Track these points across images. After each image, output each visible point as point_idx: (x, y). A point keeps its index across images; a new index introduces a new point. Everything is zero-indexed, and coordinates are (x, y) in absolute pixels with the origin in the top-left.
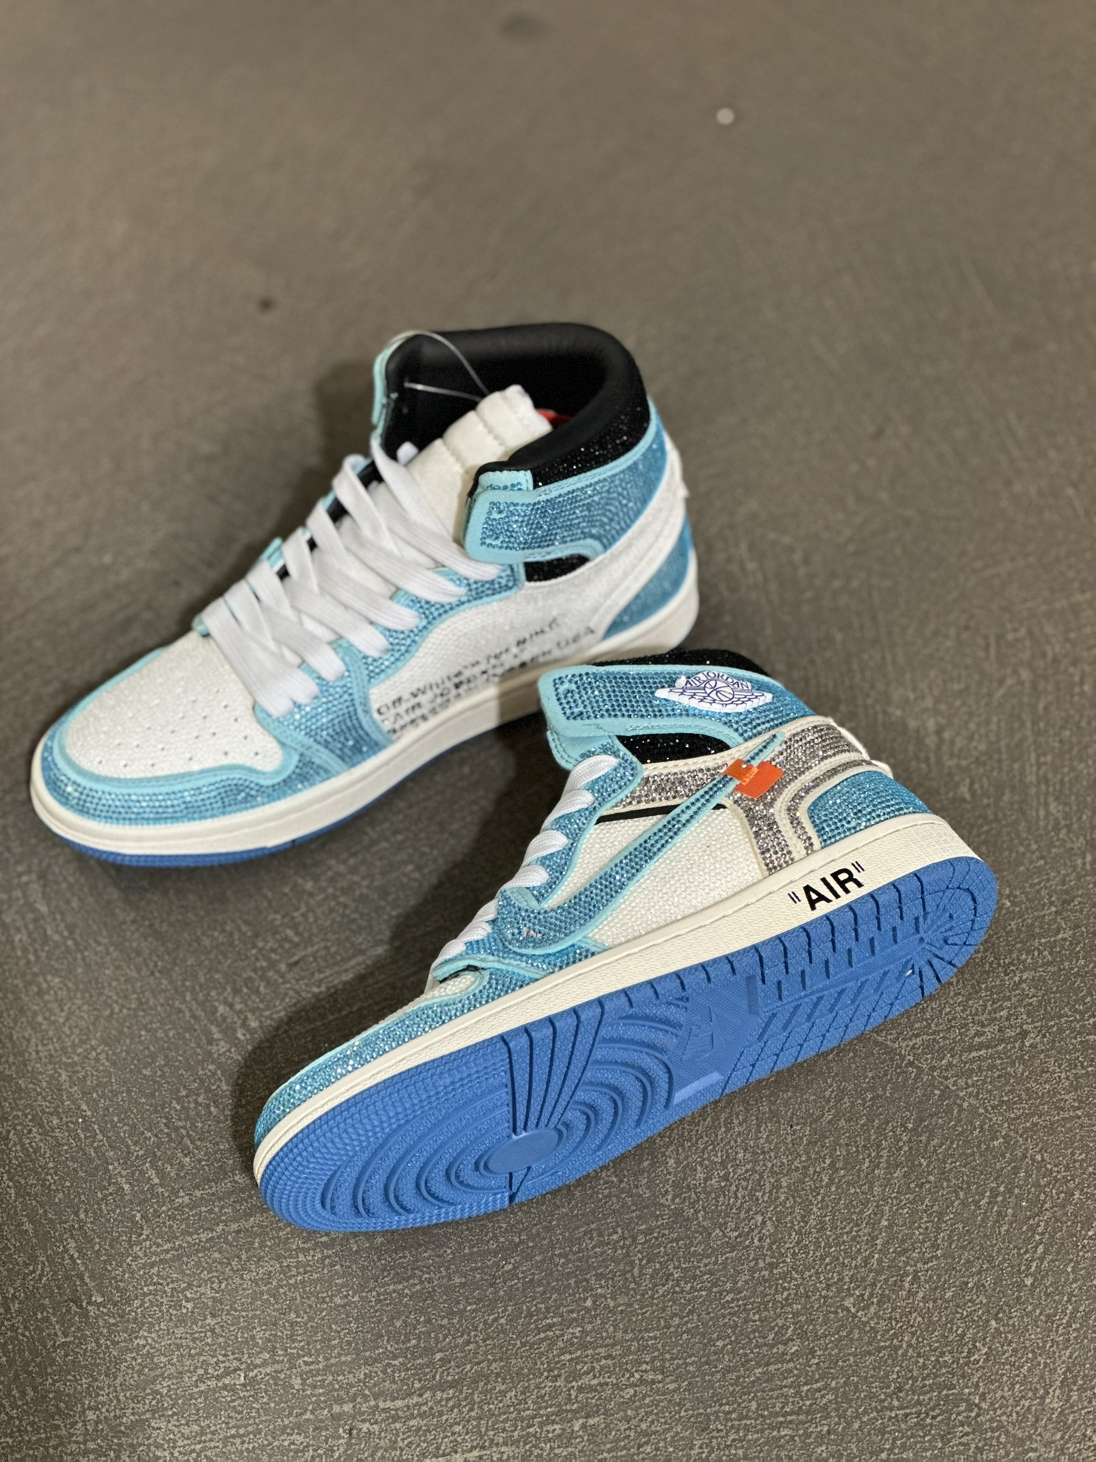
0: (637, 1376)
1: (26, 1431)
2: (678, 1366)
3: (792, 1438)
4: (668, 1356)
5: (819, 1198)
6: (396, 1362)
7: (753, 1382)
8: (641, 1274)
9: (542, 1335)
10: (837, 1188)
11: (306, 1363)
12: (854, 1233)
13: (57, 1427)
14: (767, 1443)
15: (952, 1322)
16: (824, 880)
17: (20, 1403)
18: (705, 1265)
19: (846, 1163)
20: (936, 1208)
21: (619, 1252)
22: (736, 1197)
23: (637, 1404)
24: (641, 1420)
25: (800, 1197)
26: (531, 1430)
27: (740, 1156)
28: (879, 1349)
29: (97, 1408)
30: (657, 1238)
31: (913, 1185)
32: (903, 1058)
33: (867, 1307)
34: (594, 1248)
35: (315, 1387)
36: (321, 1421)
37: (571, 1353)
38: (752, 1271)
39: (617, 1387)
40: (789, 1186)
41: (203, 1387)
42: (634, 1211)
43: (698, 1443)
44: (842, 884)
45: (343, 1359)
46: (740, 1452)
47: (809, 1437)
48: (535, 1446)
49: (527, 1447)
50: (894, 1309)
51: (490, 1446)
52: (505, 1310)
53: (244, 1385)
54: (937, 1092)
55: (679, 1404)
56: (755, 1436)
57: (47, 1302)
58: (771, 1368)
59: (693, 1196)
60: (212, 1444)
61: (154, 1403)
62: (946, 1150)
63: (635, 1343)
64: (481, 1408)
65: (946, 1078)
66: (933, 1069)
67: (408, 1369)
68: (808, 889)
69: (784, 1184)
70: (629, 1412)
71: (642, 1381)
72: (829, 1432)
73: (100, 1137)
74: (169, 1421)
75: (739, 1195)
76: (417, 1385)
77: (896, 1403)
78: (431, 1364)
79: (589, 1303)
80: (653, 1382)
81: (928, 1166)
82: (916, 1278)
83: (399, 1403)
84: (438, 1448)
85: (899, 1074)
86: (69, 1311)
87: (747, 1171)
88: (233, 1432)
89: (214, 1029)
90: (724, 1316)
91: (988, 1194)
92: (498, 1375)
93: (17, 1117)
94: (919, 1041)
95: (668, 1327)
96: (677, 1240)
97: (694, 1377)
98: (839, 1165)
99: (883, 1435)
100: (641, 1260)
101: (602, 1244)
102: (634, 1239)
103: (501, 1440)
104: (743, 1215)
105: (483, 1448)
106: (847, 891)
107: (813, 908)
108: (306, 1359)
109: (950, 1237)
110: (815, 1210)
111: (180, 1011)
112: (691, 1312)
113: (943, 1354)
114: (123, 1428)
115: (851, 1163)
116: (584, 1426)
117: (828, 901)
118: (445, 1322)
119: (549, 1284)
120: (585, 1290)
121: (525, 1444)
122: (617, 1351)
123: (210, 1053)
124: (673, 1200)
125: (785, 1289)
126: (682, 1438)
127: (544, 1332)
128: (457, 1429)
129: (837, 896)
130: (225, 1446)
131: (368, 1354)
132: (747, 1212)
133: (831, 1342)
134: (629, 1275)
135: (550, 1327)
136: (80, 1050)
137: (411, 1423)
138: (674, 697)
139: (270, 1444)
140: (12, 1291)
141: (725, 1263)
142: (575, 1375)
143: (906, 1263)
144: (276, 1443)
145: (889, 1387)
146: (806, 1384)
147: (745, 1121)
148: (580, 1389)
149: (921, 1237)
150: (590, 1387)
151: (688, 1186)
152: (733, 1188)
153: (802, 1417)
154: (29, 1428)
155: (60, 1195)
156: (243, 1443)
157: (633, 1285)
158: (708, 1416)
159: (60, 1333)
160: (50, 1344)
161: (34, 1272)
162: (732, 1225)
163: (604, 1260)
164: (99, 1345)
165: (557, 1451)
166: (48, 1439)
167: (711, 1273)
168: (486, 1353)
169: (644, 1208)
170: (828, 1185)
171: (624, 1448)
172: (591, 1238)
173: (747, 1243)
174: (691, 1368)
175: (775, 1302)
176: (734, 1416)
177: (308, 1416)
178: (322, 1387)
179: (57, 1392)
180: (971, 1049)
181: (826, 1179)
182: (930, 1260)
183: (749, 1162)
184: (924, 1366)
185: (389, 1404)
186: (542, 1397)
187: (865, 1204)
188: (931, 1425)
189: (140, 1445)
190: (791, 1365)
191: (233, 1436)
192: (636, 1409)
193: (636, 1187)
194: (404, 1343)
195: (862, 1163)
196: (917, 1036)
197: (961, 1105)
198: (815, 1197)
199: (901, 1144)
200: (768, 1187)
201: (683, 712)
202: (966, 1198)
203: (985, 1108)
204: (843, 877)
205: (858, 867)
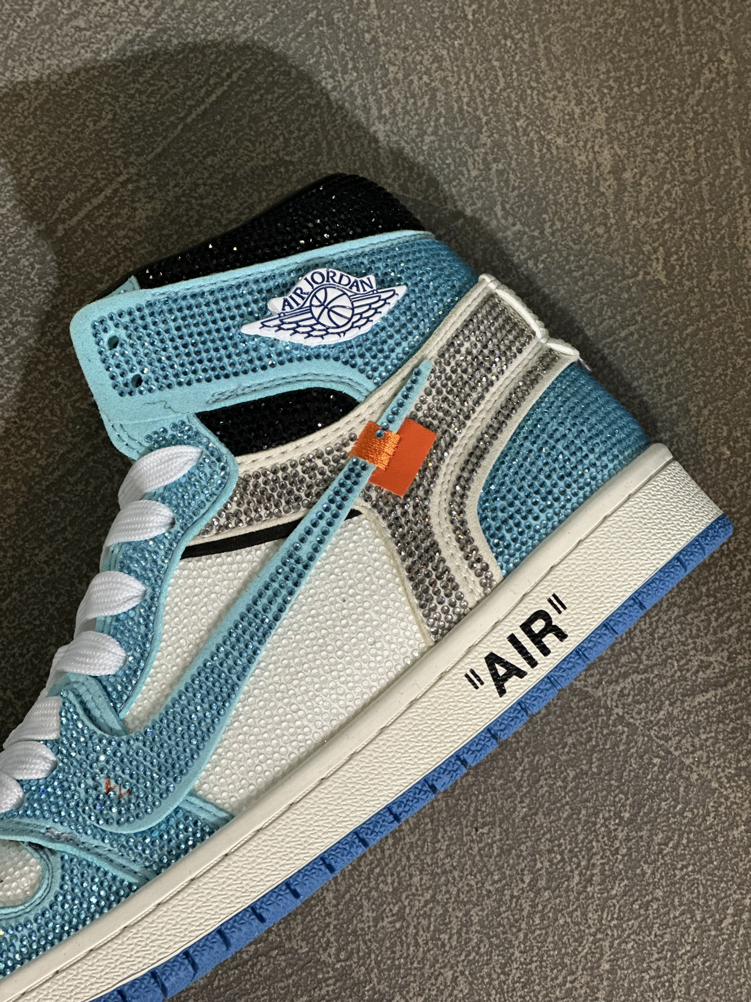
5: (521, 935)
10: (542, 918)
12: (568, 985)
16: (513, 639)
19: (551, 879)
20: (667, 938)
22: (417, 944)
25: (497, 936)
27: (416, 880)
31: (636, 906)
32: (610, 712)
40: (481, 922)
42: (290, 975)
44: (537, 639)
54: (656, 761)
59: (363, 947)
62: (675, 848)
65: (667, 739)
66: (649, 726)
68: (492, 660)
69: (476, 919)
75: (420, 941)
81: (653, 874)
85: (606, 737)
87: (427, 903)
91: (731, 911)
94: (627, 683)
98: (542, 883)
104: (427, 971)
106: (545, 651)
107: (502, 692)
110: (517, 954)
115: (557, 879)
117: (521, 674)
124: (337, 955)
129: (533, 663)
132: (432, 966)
138: (269, 333)
147: (417, 825)
149: (652, 983)
151: (354, 932)
152: (411, 930)
169: (302, 968)
170: (529, 916)
180: (694, 690)
181: (527, 907)
183: (428, 889)
187: (579, 941)
193: (289, 938)
195: (569, 878)
196: (625, 675)
197: (688, 779)
198: (515, 935)
199: (617, 844)
200: (455, 926)
201: (286, 356)
202: (704, 919)
203: (719, 781)
204: (538, 626)
205: (557, 603)
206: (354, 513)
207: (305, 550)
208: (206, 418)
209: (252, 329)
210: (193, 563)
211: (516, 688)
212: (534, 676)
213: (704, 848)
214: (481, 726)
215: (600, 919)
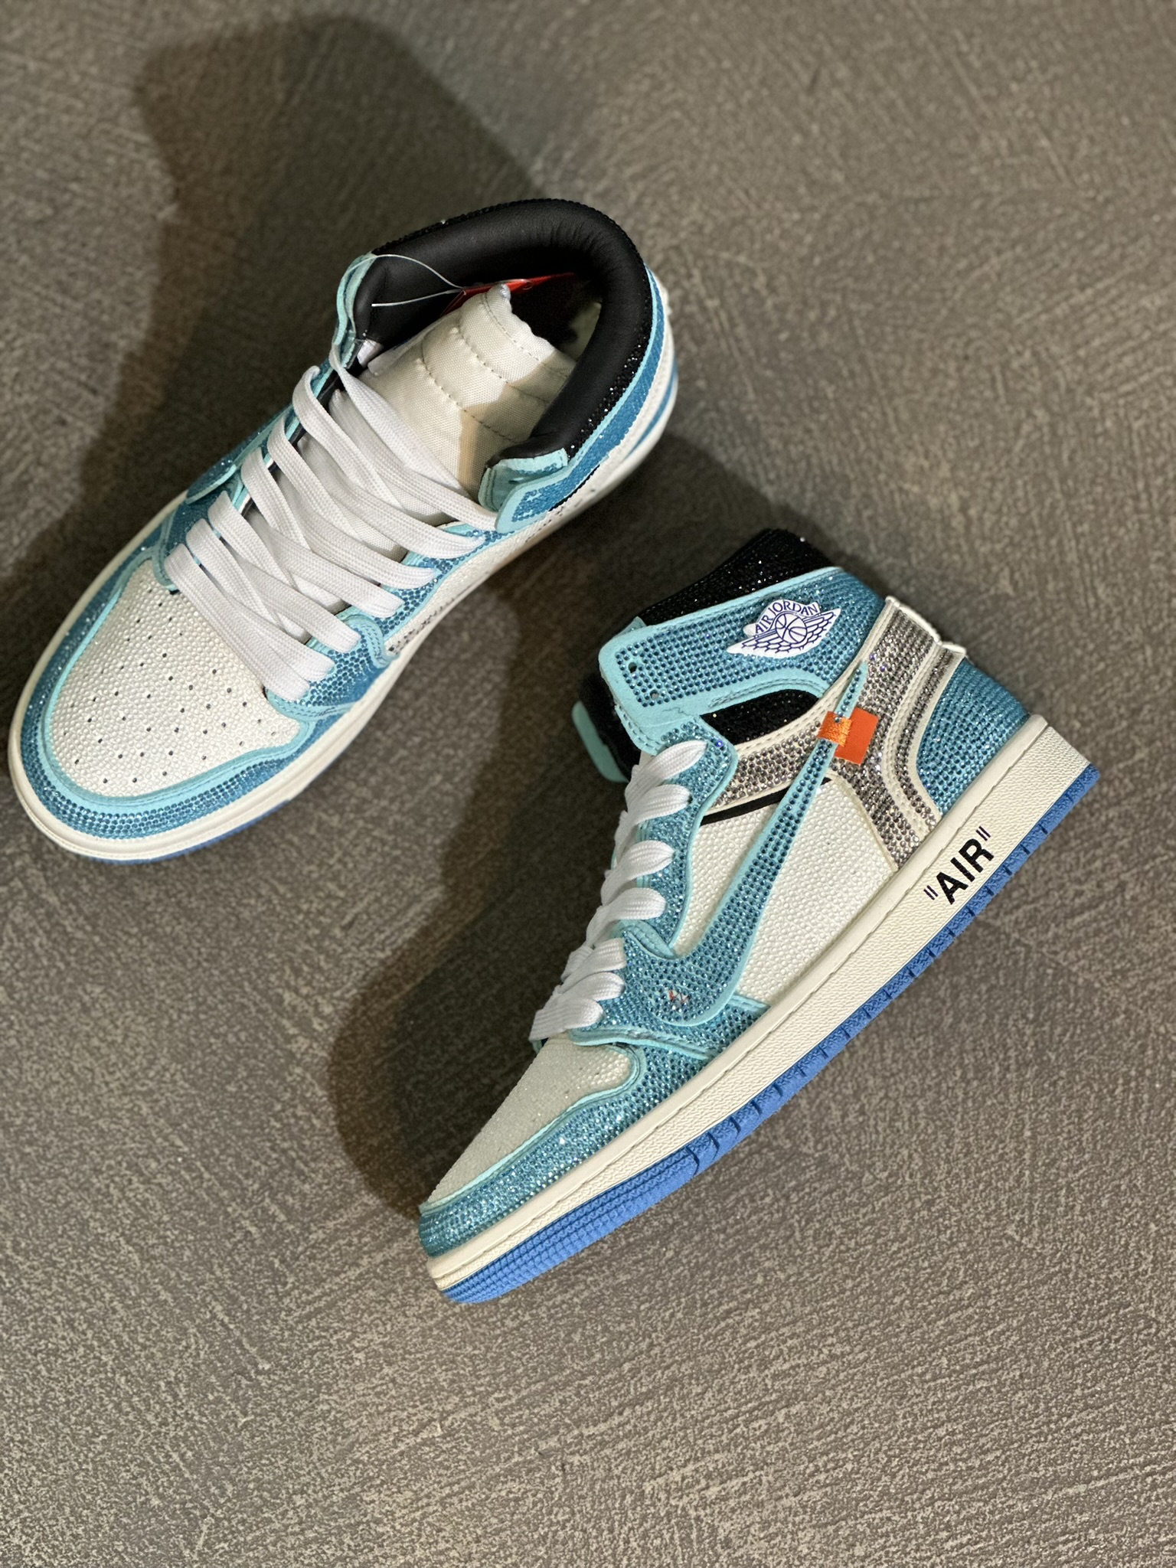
0: (826, 1351)
1: (239, 1532)
2: (863, 1333)
3: (988, 1389)
4: (850, 1324)
5: (959, 1117)
6: (587, 1382)
7: (938, 1336)
8: (803, 1238)
9: (723, 1324)
10: (974, 1102)
11: (498, 1400)
12: (1000, 1151)
13: (269, 1521)
14: (964, 1400)
15: (1112, 1232)
16: (954, 861)
17: (222, 1501)
18: (864, 1215)
19: (977, 1070)
20: (1073, 1107)
21: (776, 1216)
22: (877, 1132)
23: (833, 1382)
24: (840, 1399)
25: (940, 1119)
26: (738, 1430)
27: (871, 1083)
28: (1051, 1277)
29: (302, 1492)
30: (809, 1194)
31: (1046, 1085)
32: (1008, 936)
33: (1029, 1233)
34: (749, 1217)
35: (513, 1426)
36: (531, 1462)
37: (755, 1339)
38: (912, 1212)
39: (810, 1367)
40: (926, 1110)
41: (402, 1447)
43: (901, 1413)
44: (972, 860)
45: (533, 1388)
46: (943, 1415)
47: (1004, 1385)
48: (746, 1447)
49: (739, 1450)
50: (1056, 1229)
51: (703, 1457)
52: (679, 1304)
53: (444, 1437)
54: (1050, 971)
55: (873, 1374)
56: (954, 1394)
57: (213, 1379)
58: (952, 1317)
59: (835, 1139)
60: (431, 1509)
61: (358, 1473)
62: (1072, 1037)
63: (815, 1316)
64: (682, 1416)
65: (1056, 953)
66: (1040, 944)
67: (599, 1388)
68: (942, 878)
69: (921, 1108)
70: (828, 1393)
71: (833, 1357)
72: (1021, 1376)
73: (206, 1176)
74: (380, 1492)
75: (880, 1129)
76: (615, 1403)
77: (1078, 1333)
78: (621, 1377)
79: (760, 1280)
80: (843, 1355)
81: (1057, 1059)
82: (1070, 1190)
83: (602, 1427)
84: (653, 1469)
85: (1008, 957)
86: (239, 1386)
87: (881, 1099)
88: (447, 1490)
89: (285, 1022)
90: (894, 1269)
91: (1121, 1081)
92: (691, 1376)
93: (110, 1167)
94: (1020, 913)
95: (843, 1291)
96: (830, 1192)
97: (880, 1342)
98: (970, 1075)
99: (1073, 1369)
100: (799, 1222)
101: (755, 1211)
102: (787, 1197)
103: (712, 1448)
104: (888, 1151)
105: (697, 1459)
106: (979, 869)
107: (952, 900)
108: (496, 1395)
109: (1094, 1137)
110: (957, 1132)
111: (243, 1006)
112: (862, 1270)
113: (1111, 1269)
114: (336, 1509)
115: (981, 1070)
116: (787, 1416)
117: (964, 887)
118: (623, 1327)
119: (715, 1265)
120: (753, 1266)
121: (736, 1447)
122: (800, 1328)
123: (291, 1055)
124: (815, 1147)
125: (947, 1227)
126: (885, 1411)
127: (724, 1319)
128: (666, 1443)
129: (971, 878)
130: (444, 1508)
131: (556, 1378)
132: (891, 1147)
133: (1003, 1277)
134: (791, 1241)
135: (728, 1313)
136: (152, 1074)
137: (620, 1446)
138: (748, 651)
139: (487, 1498)
140: (173, 1374)
141: (882, 1209)
142: (764, 1364)
143: (1058, 1175)
144: (494, 1495)
145: (1068, 1317)
146: (989, 1328)
147: (866, 1041)
148: (775, 1377)
149: (1066, 1143)
150: (784, 1372)
151: (827, 1128)
152: (872, 1122)
153: (993, 1365)
154: (241, 1528)
155: (187, 1253)
156: (461, 1501)
157: (798, 1252)
158: (902, 1381)
159: (238, 1413)
160: (231, 1427)
161: (187, 1347)
162: (879, 1165)
163: (763, 1229)
164: (283, 1420)
165: (768, 1449)
166: (264, 1536)
167: (871, 1223)
168: (672, 1355)
169: (789, 1160)
170: (964, 1101)
171: (831, 1432)
172: (744, 1206)
173: (899, 1182)
174: (876, 1333)
175: (941, 1243)
176: (928, 1377)
177: (516, 1459)
178: (521, 1423)
179: (257, 1480)
180: (1073, 914)
181: (961, 1095)
182: (1079, 1167)
183: (881, 1089)
184: (1096, 1288)
185: (592, 1430)
186: (740, 1392)
187: (1005, 1116)
188: (1116, 1349)
189: (359, 1523)
190: (971, 1310)
191: (449, 1496)
192: (833, 1388)
193: (775, 1138)
194: (588, 1358)
195: (991, 1069)
196: (1018, 907)
197: (1076, 983)
198: (954, 1117)
199: (1026, 1039)
200: (906, 1114)
201: (761, 668)
202: (1100, 1090)
203: (1100, 982)
204: (971, 851)
205: (983, 832)
206: (826, 780)
207: (795, 810)
208: (707, 718)
209: (735, 649)
210: (709, 827)
211: (962, 897)
212: (974, 887)
213: (1093, 1035)
214: (940, 927)
215: (1019, 1097)
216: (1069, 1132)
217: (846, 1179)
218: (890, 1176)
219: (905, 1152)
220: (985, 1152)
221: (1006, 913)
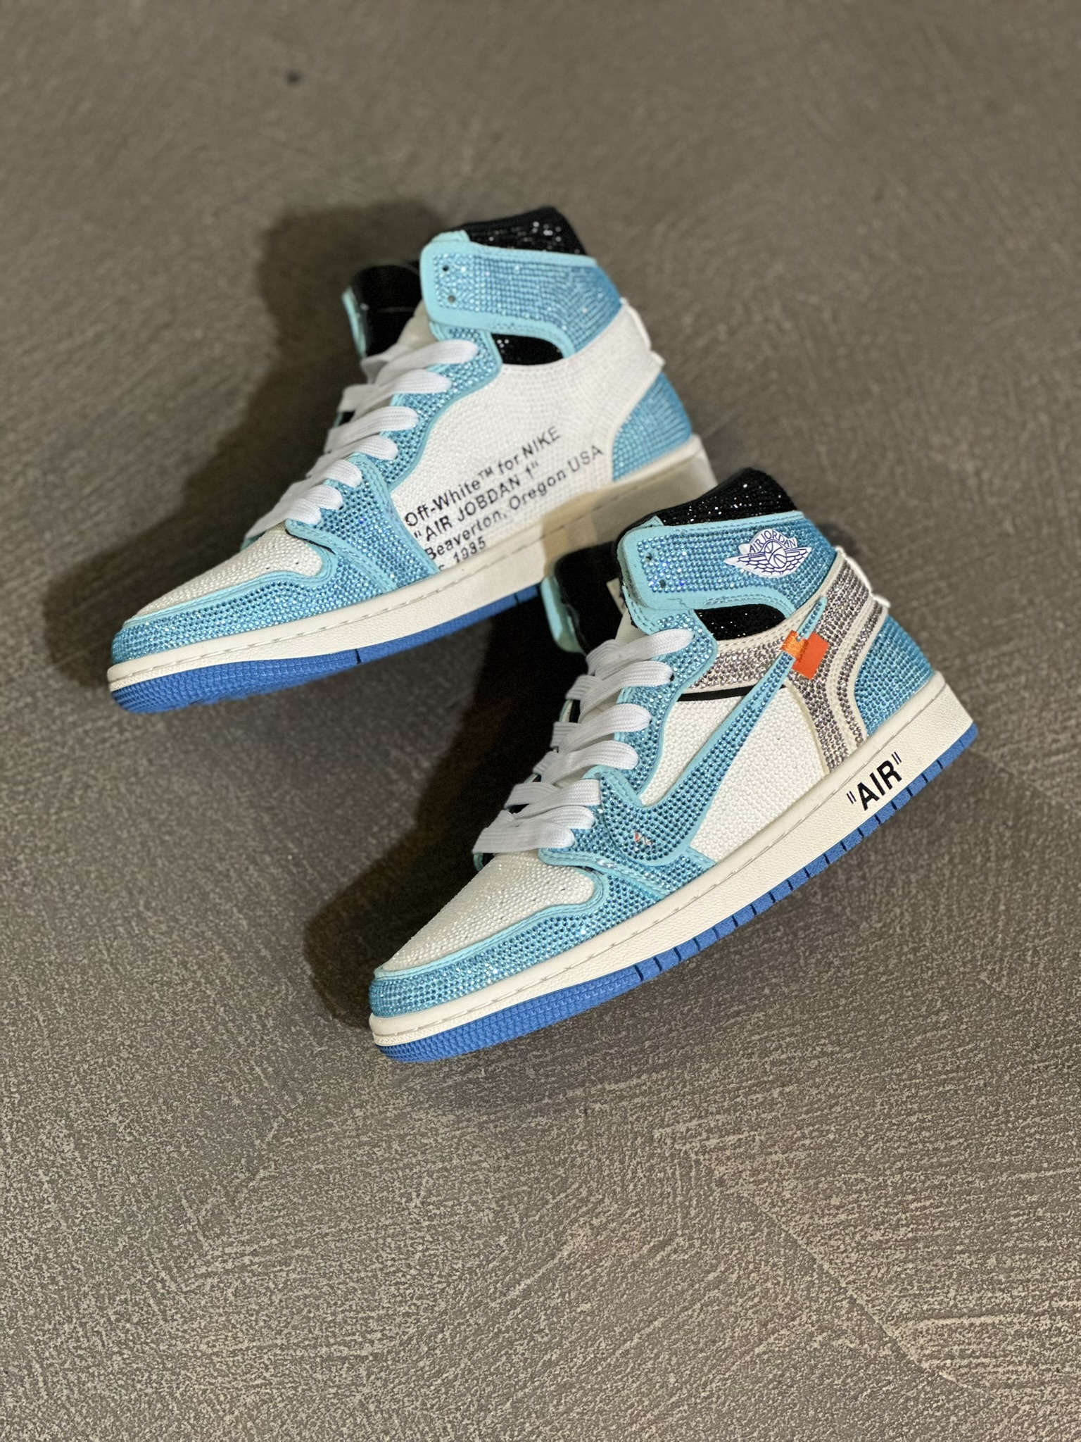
0: (818, 1049)
1: (305, 1131)
2: (851, 1039)
3: (956, 1091)
4: (841, 1031)
5: (945, 890)
6: (613, 1051)
7: (915, 1048)
8: (806, 964)
9: (732, 1021)
10: (958, 880)
11: (536, 1057)
12: (978, 918)
13: (331, 1125)
14: (935, 1098)
15: (1070, 986)
17: (293, 1107)
18: (859, 953)
19: (962, 859)
20: (1042, 892)
21: (785, 946)
22: (875, 894)
23: (822, 1072)
24: (828, 1086)
25: (929, 890)
26: (738, 1100)
27: (873, 858)
28: (1016, 1013)
29: (361, 1107)
30: (814, 933)
31: (1020, 874)
32: (995, 765)
33: (999, 979)
34: (762, 945)
35: (547, 1076)
36: (559, 1104)
37: (759, 1034)
38: (900, 955)
39: (803, 1059)
40: (917, 881)
41: (450, 1082)
42: (790, 911)
43: (879, 1101)
45: (566, 1051)
46: (915, 1106)
47: (970, 1090)
48: (744, 1113)
49: (738, 1114)
50: (1021, 980)
51: (706, 1116)
52: (697, 1002)
53: (486, 1078)
54: (1028, 793)
55: (857, 1070)
56: (926, 1092)
57: (297, 1017)
58: (929, 1035)
59: (839, 894)
60: (470, 1130)
61: (411, 1098)
62: (1044, 842)
63: (812, 1022)
64: (692, 1084)
65: (1034, 781)
67: (623, 1057)
69: (914, 880)
70: (817, 1080)
71: (823, 1053)
72: (985, 1085)
73: (310, 871)
74: (428, 1113)
75: (878, 892)
76: (634, 1069)
77: (1036, 1057)
78: (642, 1051)
79: (767, 991)
80: (833, 1053)
81: (1030, 857)
82: (1035, 952)
83: (622, 1085)
84: (663, 1120)
85: (994, 780)
86: (318, 1024)
87: (880, 871)
88: (485, 1118)
89: (390, 770)
90: (882, 994)
92: (701, 1056)
93: (232, 857)
94: (1005, 750)
95: (838, 1006)
96: (832, 933)
97: (865, 1046)
98: (957, 861)
99: (1030, 1083)
100: (804, 953)
101: (768, 941)
102: (795, 935)
103: (714, 1110)
104: (883, 908)
105: (700, 1117)
108: (534, 1053)
109: (1058, 916)
110: (943, 900)
111: (357, 756)
112: (854, 993)
113: (1067, 1014)
114: (388, 1122)
115: (966, 858)
116: (781, 1093)
118: (647, 1014)
119: (729, 977)
120: (761, 980)
121: (735, 1111)
122: (798, 1029)
123: (391, 793)
124: (822, 899)
125: (928, 968)
126: (865, 1099)
127: (734, 1017)
128: (675, 1103)
130: (481, 1131)
131: (587, 1045)
132: (886, 905)
133: (974, 1010)
134: (796, 965)
135: (737, 1014)
136: (275, 795)
137: (636, 1100)
139: (519, 1126)
140: (264, 1009)
141: (875, 950)
142: (765, 1053)
143: (1026, 940)
144: (524, 1125)
145: (1028, 1044)
146: (960, 1046)
148: (773, 1064)
149: (1034, 918)
150: (781, 1061)
152: (871, 886)
153: (962, 1074)
154: (306, 1128)
155: (287, 924)
156: (496, 1127)
157: (801, 974)
158: (883, 1078)
159: (314, 1044)
160: (308, 1053)
161: (278, 992)
162: (875, 918)
163: (773, 955)
164: (352, 1052)
165: (763, 1116)
166: (325, 1136)
167: (865, 959)
168: (687, 1039)
169: (799, 907)
170: (950, 879)
171: (818, 1109)
172: (759, 936)
173: (891, 932)
174: (862, 1040)
175: (923, 980)
176: (905, 1077)
177: (546, 1100)
178: (553, 1076)
179: (324, 1094)
180: (1049, 754)
181: (947, 873)
182: (1045, 936)
183: (880, 863)
184: (1054, 1025)
185: (613, 1087)
186: (742, 1072)
187: (984, 893)
188: (1068, 1073)
189: (407, 1135)
190: (944, 1031)
191: (486, 1122)
192: (823, 1077)
194: (616, 1034)
195: (975, 858)
196: (1004, 745)
197: (1049, 804)
198: (941, 889)
199: (1005, 839)
200: (900, 883)
202: (1066, 882)
203: (1070, 805)
213: (1062, 842)
215: (997, 881)
216: (1038, 910)
217: (847, 925)
218: (884, 926)
219: (898, 911)
220: (966, 917)
221: (994, 749)
